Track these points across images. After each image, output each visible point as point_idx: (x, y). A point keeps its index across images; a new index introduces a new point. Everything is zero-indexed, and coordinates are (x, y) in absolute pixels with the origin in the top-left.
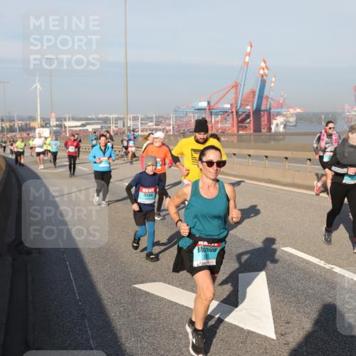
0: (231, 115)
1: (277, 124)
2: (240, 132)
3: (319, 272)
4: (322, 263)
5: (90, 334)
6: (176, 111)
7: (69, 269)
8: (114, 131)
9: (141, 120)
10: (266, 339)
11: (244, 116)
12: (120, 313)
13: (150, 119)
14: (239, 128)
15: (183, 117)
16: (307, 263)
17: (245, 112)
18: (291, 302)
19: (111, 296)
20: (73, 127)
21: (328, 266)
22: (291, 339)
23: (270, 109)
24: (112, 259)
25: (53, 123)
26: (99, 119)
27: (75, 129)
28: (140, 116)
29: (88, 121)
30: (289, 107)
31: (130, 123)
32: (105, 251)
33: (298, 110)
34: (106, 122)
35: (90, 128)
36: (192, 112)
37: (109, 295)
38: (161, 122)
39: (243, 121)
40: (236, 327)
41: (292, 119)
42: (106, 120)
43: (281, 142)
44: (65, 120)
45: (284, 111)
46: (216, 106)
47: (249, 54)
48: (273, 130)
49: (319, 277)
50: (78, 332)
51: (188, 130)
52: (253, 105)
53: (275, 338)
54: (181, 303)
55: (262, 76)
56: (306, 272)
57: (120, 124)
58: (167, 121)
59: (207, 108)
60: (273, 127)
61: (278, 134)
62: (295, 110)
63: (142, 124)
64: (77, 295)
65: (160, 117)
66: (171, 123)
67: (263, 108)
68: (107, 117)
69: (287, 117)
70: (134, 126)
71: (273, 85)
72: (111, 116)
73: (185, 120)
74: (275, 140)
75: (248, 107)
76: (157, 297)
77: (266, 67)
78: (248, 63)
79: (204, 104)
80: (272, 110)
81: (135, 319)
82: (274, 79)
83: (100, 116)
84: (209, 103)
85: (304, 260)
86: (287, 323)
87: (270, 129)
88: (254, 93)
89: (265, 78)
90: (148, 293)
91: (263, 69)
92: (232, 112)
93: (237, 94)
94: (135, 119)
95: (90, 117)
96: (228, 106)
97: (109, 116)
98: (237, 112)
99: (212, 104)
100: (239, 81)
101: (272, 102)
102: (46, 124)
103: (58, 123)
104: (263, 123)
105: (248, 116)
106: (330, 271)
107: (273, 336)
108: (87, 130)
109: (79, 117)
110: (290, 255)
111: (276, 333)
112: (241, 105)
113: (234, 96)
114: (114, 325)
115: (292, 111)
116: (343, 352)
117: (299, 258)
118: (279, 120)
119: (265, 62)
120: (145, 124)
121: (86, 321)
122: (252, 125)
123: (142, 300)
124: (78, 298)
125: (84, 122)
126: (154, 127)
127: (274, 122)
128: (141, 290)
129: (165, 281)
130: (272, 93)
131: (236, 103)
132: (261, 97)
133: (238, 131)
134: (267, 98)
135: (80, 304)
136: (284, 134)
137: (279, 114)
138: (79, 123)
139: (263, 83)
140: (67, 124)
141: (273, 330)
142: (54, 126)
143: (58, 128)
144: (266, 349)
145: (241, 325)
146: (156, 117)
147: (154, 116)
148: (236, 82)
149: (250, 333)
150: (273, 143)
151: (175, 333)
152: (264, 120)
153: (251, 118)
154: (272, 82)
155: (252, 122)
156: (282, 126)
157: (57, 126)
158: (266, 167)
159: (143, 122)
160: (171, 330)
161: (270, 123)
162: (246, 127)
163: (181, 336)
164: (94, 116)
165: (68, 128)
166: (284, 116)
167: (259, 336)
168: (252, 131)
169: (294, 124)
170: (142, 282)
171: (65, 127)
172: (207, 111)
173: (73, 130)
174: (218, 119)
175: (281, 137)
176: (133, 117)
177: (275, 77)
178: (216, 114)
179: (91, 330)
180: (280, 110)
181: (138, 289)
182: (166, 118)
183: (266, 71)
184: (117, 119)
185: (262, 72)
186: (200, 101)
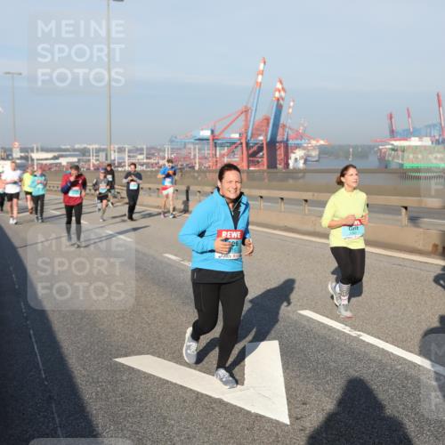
0: (239, 148)
1: (296, 159)
2: (251, 169)
3: (343, 340)
4: (347, 330)
5: (57, 422)
6: (172, 141)
7: (33, 340)
8: (94, 165)
9: (129, 152)
10: (277, 423)
11: (255, 148)
12: (97, 394)
13: (140, 151)
14: (250, 163)
15: (180, 149)
16: (330, 330)
17: (256, 144)
18: (308, 378)
19: (86, 373)
20: (42, 160)
21: (354, 333)
22: (308, 424)
23: (287, 140)
24: (88, 327)
25: (17, 154)
26: (75, 150)
27: (45, 162)
28: (127, 147)
29: (62, 152)
30: (310, 138)
31: (114, 156)
32: (80, 317)
33: (322, 142)
34: (84, 155)
35: (64, 161)
36: (193, 143)
37: (84, 372)
38: (153, 154)
39: (254, 154)
40: (241, 409)
41: (315, 153)
42: (84, 152)
43: (301, 181)
44: (32, 151)
45: (304, 143)
46: (221, 136)
47: (262, 73)
48: (291, 166)
49: (343, 347)
50: (42, 419)
51: (187, 165)
52: (266, 135)
53: (288, 423)
54: (174, 381)
55: (278, 100)
56: (327, 340)
57: (102, 156)
58: (161, 154)
59: (211, 138)
60: (291, 162)
61: (296, 171)
62: (318, 141)
63: (129, 156)
64: (42, 372)
65: (153, 148)
66: (166, 156)
67: (279, 138)
68: (85, 148)
69: (308, 151)
70: (119, 158)
71: (290, 110)
72: (90, 147)
73: (184, 152)
74: (293, 178)
75: (261, 138)
76: (145, 373)
77: (283, 89)
78: (261, 83)
79: (206, 133)
80: (291, 142)
81: (116, 401)
82: (292, 104)
83: (77, 146)
84: (212, 132)
85: (325, 326)
86: (303, 404)
87: (287, 165)
88: (267, 120)
89: (281, 102)
90: (133, 369)
91: (279, 91)
92: (241, 143)
93: (247, 120)
94: (121, 150)
95: (63, 147)
96: (237, 136)
97: (88, 147)
98: (247, 144)
99: (216, 133)
100: (249, 106)
101: (290, 132)
102: (8, 156)
103: (23, 154)
104: (279, 158)
105: (260, 149)
106: (357, 339)
107: (287, 421)
108: (60, 163)
109: (49, 147)
110: (309, 320)
111: (290, 416)
112: (252, 134)
113: (243, 123)
114: (88, 409)
115: (314, 143)
116: (370, 438)
117: (320, 323)
118: (299, 153)
119: (281, 82)
120: (134, 157)
121: (54, 406)
122: (265, 160)
123: (125, 378)
124: (44, 376)
125: (56, 154)
126: (145, 161)
127: (293, 156)
128: (123, 365)
129: (153, 354)
130: (289, 121)
131: (247, 133)
132: (276, 125)
133: (249, 167)
134: (284, 126)
135: (46, 383)
136: (304, 171)
137: (298, 146)
138: (50, 155)
139: (279, 108)
140: (35, 155)
141: (287, 412)
142: (18, 159)
143: (23, 161)
144: (277, 436)
145: (248, 408)
146: (147, 148)
147: (145, 147)
148: (246, 107)
149: (259, 417)
150: (291, 181)
151: (165, 418)
152: (280, 153)
153: (265, 151)
154: (290, 107)
155: (265, 156)
156: (302, 161)
157: (21, 158)
158: (281, 212)
159: (131, 154)
160: (161, 415)
161: (287, 157)
162: (258, 162)
163: (173, 422)
164: (68, 147)
165: (35, 161)
166: (304, 148)
167: (270, 420)
168: (265, 167)
169: (316, 159)
170: (126, 355)
171: (32, 160)
172: (211, 141)
173: (42, 164)
174: (223, 152)
175: (300, 175)
176: (119, 148)
177: (293, 101)
178: (222, 146)
179: (59, 416)
180: (299, 142)
181: (120, 364)
182: (160, 150)
183: (283, 94)
184: (98, 151)
185: (277, 95)
186: (202, 129)
